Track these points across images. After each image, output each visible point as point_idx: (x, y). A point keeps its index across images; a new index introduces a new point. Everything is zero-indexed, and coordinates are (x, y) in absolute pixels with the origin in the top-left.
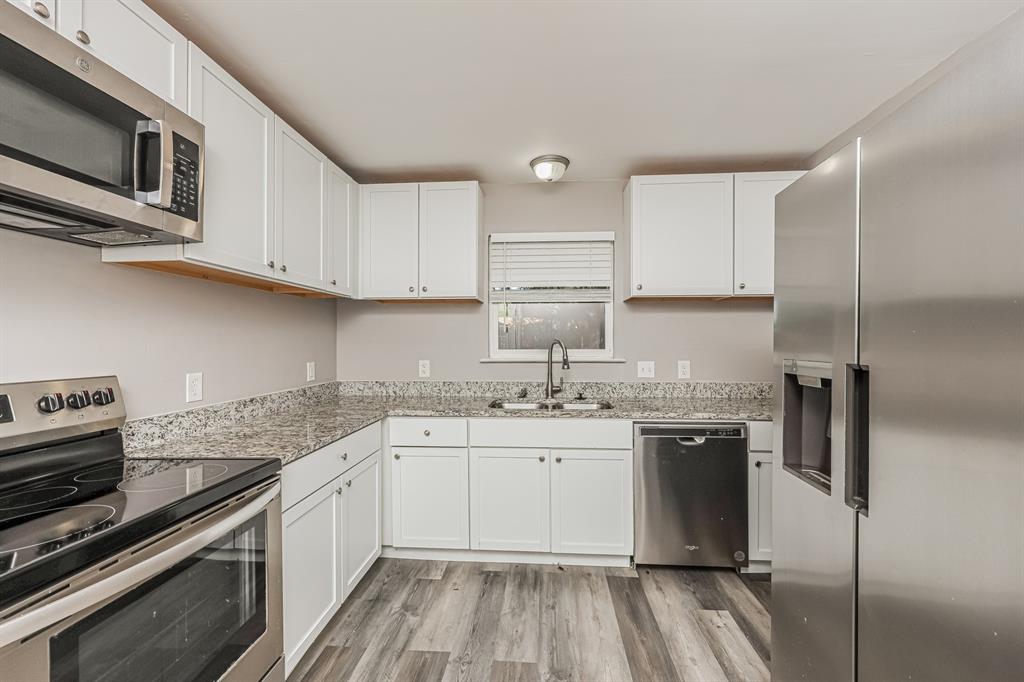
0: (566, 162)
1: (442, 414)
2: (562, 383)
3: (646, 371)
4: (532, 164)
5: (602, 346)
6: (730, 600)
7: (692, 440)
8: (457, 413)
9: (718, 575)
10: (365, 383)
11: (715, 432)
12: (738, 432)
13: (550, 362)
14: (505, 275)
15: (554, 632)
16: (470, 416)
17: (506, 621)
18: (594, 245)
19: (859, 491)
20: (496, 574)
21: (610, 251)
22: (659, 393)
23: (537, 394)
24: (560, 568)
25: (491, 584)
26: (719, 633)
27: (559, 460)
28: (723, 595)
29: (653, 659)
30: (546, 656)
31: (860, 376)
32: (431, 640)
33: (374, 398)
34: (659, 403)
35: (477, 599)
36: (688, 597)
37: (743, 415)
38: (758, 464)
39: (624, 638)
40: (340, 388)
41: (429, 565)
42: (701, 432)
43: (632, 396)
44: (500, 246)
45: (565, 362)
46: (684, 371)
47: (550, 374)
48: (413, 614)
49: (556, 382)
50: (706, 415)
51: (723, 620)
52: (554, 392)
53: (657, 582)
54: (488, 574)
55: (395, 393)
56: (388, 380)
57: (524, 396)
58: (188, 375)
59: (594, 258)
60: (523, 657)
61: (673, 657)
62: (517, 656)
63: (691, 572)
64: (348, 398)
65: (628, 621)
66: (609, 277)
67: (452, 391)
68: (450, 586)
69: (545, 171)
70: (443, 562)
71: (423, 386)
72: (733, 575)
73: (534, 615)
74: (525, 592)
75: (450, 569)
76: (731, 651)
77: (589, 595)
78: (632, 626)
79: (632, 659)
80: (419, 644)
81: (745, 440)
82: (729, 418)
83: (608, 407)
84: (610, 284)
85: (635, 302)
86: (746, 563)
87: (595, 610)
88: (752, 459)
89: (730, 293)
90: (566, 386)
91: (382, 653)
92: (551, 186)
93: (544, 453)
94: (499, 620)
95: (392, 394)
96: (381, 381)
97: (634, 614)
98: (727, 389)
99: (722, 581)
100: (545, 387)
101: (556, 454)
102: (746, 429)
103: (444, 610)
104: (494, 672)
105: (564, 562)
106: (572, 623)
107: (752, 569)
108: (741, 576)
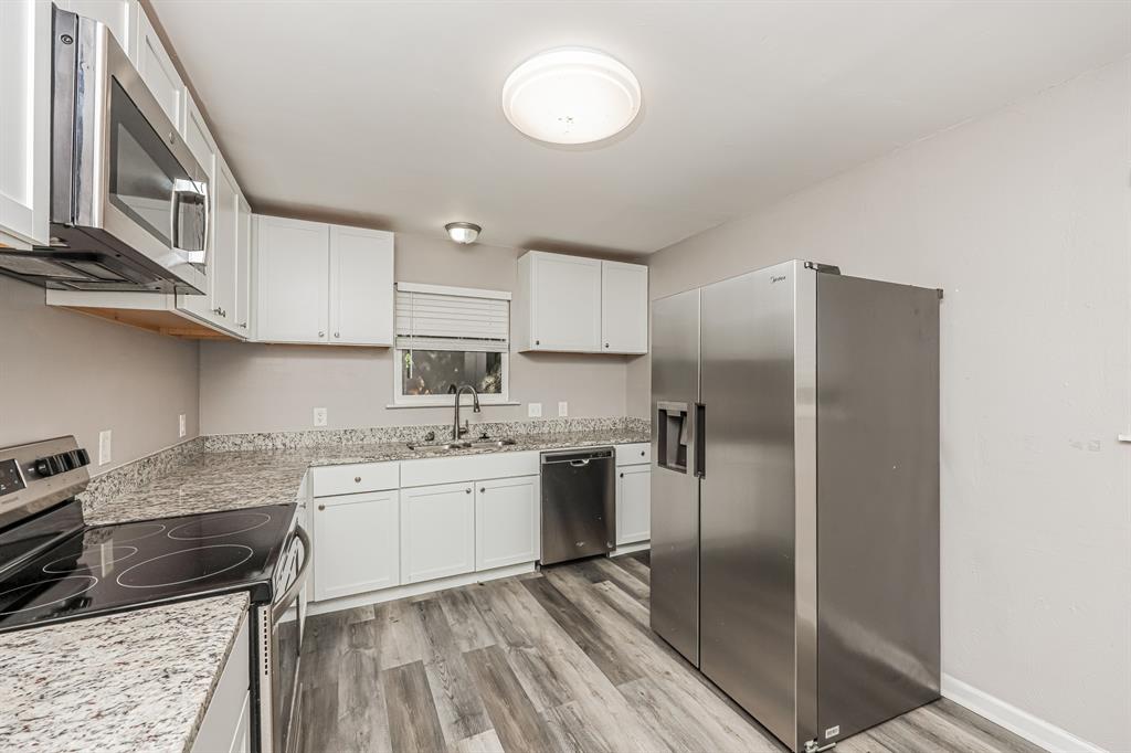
0: (478, 229)
1: (372, 459)
2: (467, 425)
3: (535, 411)
4: (448, 227)
5: (498, 390)
6: (608, 574)
7: (581, 462)
8: (388, 457)
9: (596, 562)
10: (242, 437)
11: (596, 455)
12: (609, 454)
13: (457, 407)
14: (412, 323)
15: (499, 624)
16: (401, 459)
17: (456, 628)
18: (493, 302)
19: (700, 469)
20: (427, 602)
21: (506, 309)
22: (546, 430)
23: (444, 437)
24: (481, 584)
25: (427, 609)
26: (607, 594)
27: (483, 490)
28: (604, 573)
29: (572, 618)
30: (500, 638)
31: (701, 408)
32: (398, 658)
33: (255, 452)
34: (546, 437)
35: (421, 622)
36: (582, 579)
37: (613, 441)
38: (622, 475)
39: (551, 614)
40: (207, 444)
41: (354, 612)
42: (586, 456)
43: (525, 433)
44: (407, 295)
45: (477, 406)
46: (563, 410)
47: (457, 417)
48: (366, 648)
49: (462, 424)
50: (590, 443)
51: (607, 586)
52: (461, 433)
53: (558, 576)
54: (419, 603)
55: (284, 445)
56: (274, 431)
57: (432, 439)
58: (101, 434)
59: (494, 313)
60: (483, 644)
61: (585, 613)
62: (477, 645)
63: (576, 562)
64: (219, 455)
65: (549, 604)
66: (506, 330)
67: (354, 439)
68: (387, 621)
69: (459, 235)
70: (367, 606)
71: (319, 435)
72: (604, 560)
73: (477, 618)
74: (461, 608)
75: (379, 610)
76: (617, 601)
77: (514, 596)
78: (553, 605)
79: (560, 622)
80: (388, 663)
81: (614, 458)
82: (604, 444)
83: (511, 443)
84: (506, 337)
85: (529, 354)
86: (614, 549)
87: (523, 604)
88: (618, 471)
89: (599, 351)
90: (471, 428)
91: (357, 680)
92: (464, 246)
93: (471, 485)
94: (450, 630)
95: (280, 446)
96: (266, 433)
97: (550, 598)
98: (593, 423)
99: (600, 565)
100: (451, 429)
101: (479, 486)
102: (614, 450)
103: (395, 636)
104: (466, 659)
105: (483, 579)
106: (510, 615)
107: (620, 552)
108: (610, 559)
